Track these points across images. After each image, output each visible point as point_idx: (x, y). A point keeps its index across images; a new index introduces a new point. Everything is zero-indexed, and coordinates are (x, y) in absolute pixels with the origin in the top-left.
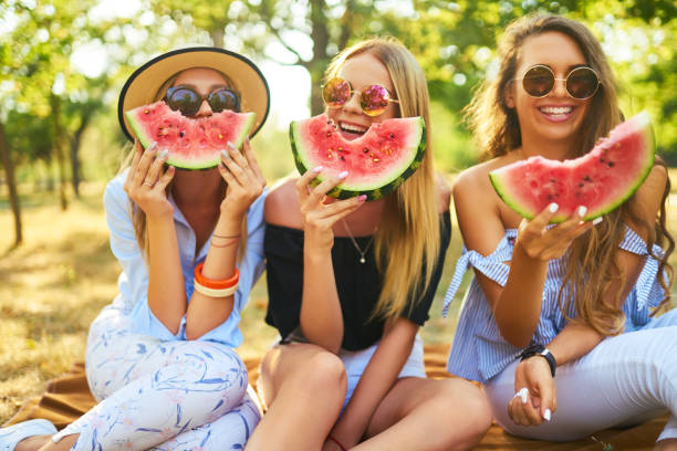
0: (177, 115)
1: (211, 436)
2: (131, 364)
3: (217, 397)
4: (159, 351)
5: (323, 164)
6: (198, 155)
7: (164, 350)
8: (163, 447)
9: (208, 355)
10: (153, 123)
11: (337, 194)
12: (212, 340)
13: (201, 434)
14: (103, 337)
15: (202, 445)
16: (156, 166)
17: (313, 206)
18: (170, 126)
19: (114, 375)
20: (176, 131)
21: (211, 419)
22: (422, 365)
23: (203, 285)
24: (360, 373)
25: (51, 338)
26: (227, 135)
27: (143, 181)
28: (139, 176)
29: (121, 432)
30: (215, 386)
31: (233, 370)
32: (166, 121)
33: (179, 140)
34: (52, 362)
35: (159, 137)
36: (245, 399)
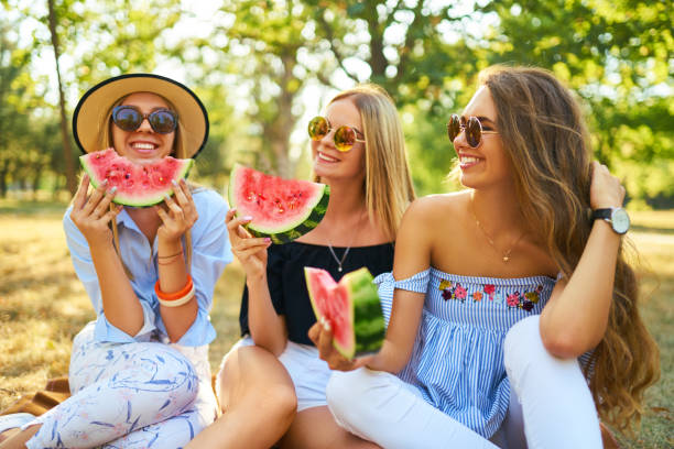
1: (159, 439)
2: (101, 369)
3: (164, 397)
4: (123, 358)
6: (140, 194)
7: (126, 356)
9: (161, 359)
10: (101, 167)
15: (149, 446)
18: (117, 169)
19: (87, 380)
20: (122, 173)
21: (159, 418)
26: (167, 178)
29: (78, 424)
30: (164, 386)
31: (181, 373)
32: (114, 165)
33: (125, 181)
35: (108, 178)
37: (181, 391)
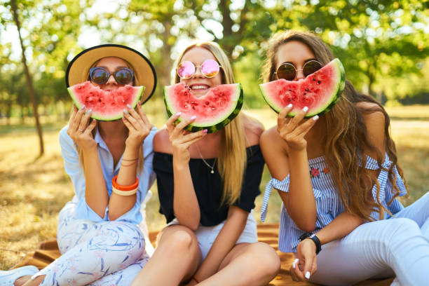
0: (97, 89)
1: (122, 279)
2: (79, 236)
3: (125, 254)
4: (94, 228)
5: (181, 111)
6: (110, 112)
7: (96, 227)
8: (95, 284)
9: (120, 229)
10: (83, 94)
11: (190, 129)
13: (117, 277)
14: (65, 220)
15: (117, 283)
16: (85, 119)
17: (176, 136)
18: (93, 96)
19: (71, 242)
20: (97, 98)
26: (127, 100)
27: (78, 128)
28: (75, 125)
29: (69, 274)
30: (124, 247)
31: (134, 238)
32: (91, 93)
33: (99, 104)
34: (47, 230)
35: (87, 102)
37: (135, 249)
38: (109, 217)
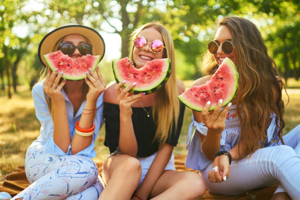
0: (66, 56)
1: (82, 197)
2: (46, 166)
3: (85, 180)
4: (59, 160)
6: (76, 74)
7: (61, 160)
9: (81, 161)
10: (55, 60)
12: (83, 155)
13: (78, 196)
14: (33, 154)
16: (58, 79)
17: (122, 97)
18: (64, 61)
19: (38, 171)
20: (66, 63)
21: (82, 189)
22: (174, 164)
23: (79, 130)
24: (148, 168)
25: (6, 155)
26: (89, 65)
27: (52, 86)
28: (50, 83)
29: (42, 196)
30: (84, 175)
31: (92, 168)
32: (62, 59)
33: (68, 67)
34: (7, 167)
35: (59, 66)
36: (97, 180)
38: (71, 152)
